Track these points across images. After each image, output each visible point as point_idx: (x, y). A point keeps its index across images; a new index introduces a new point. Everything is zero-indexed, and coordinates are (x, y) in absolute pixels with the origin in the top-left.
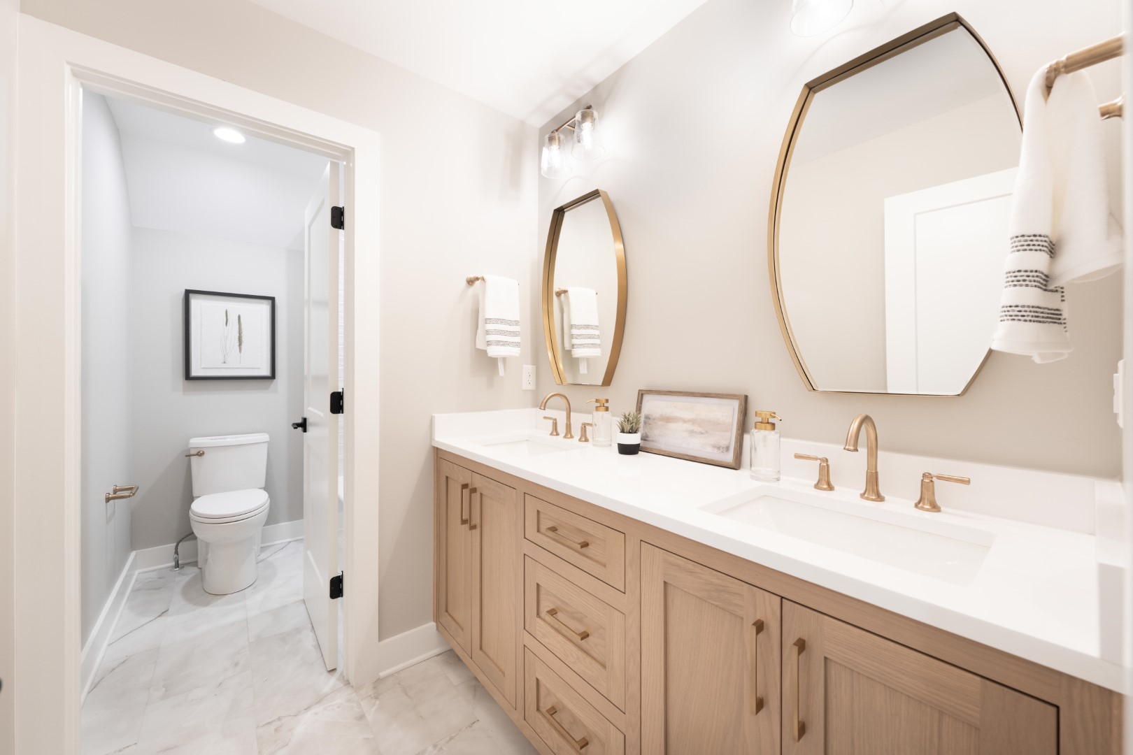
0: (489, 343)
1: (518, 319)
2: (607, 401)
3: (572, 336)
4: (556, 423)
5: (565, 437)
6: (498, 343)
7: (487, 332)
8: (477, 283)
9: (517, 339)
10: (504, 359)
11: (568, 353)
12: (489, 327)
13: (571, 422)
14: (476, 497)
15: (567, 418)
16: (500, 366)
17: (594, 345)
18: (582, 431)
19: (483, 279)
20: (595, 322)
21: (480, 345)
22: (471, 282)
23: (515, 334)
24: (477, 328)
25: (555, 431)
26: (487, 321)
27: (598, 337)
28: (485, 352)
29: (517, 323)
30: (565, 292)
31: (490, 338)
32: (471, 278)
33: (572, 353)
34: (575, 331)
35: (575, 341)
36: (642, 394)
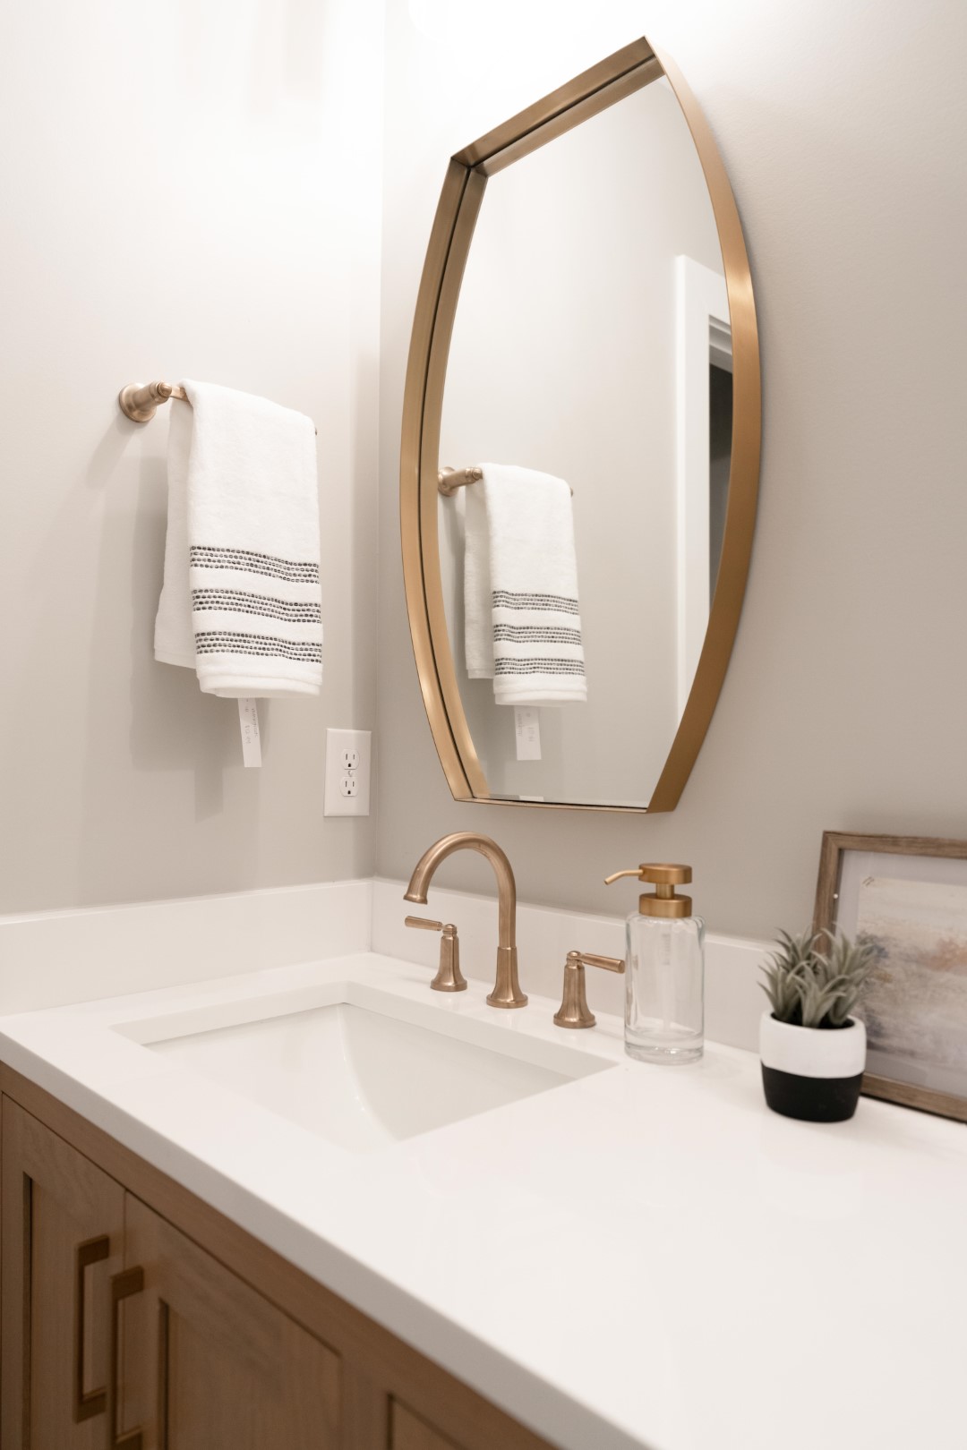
0: (204, 642)
1: (313, 557)
2: (687, 875)
3: (495, 632)
4: (456, 941)
5: (494, 1000)
6: (240, 642)
7: (199, 600)
8: (163, 411)
9: (311, 632)
10: (261, 705)
11: (481, 692)
12: (206, 578)
13: (518, 944)
14: (145, 1308)
15: (502, 930)
16: (248, 728)
17: (565, 666)
18: (567, 983)
19: (185, 398)
20: (566, 587)
21: (170, 650)
22: (136, 409)
23: (304, 612)
24: (158, 584)
25: (450, 976)
26: (197, 555)
27: (577, 638)
28: (189, 677)
29: (308, 571)
30: (474, 478)
31: (212, 620)
32: (134, 395)
33: (496, 689)
34: (504, 615)
35: (506, 649)
36: (841, 851)
